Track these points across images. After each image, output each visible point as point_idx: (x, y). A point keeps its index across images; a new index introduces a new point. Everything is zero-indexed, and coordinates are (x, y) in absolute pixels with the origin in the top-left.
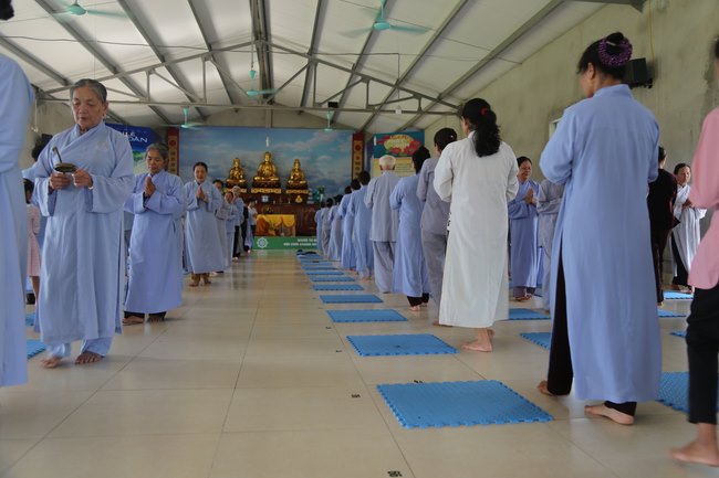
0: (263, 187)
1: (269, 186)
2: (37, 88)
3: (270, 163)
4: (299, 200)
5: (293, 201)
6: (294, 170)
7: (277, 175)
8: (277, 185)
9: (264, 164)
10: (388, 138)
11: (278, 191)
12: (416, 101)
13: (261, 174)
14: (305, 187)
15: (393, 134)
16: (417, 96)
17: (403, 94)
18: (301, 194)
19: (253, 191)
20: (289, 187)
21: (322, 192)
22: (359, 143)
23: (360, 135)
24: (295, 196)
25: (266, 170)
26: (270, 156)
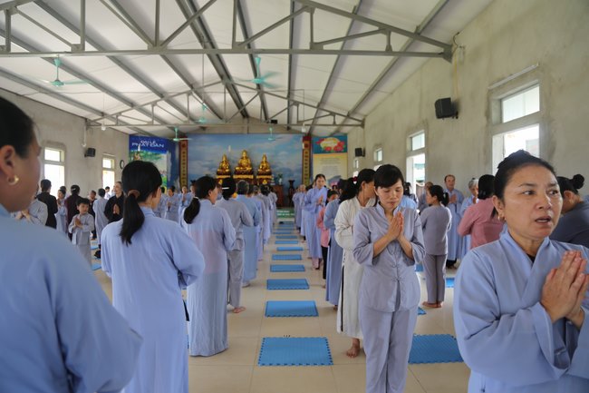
0: (241, 174)
1: (246, 174)
2: (86, 119)
3: (246, 158)
4: (265, 183)
5: (261, 183)
6: (262, 162)
7: (251, 165)
8: (251, 173)
9: (242, 158)
10: (323, 140)
11: (252, 177)
12: (332, 118)
13: (240, 165)
14: (270, 174)
15: (326, 137)
16: (333, 114)
17: (324, 113)
18: (267, 179)
19: (235, 177)
20: (259, 174)
21: (281, 176)
22: (308, 142)
23: (308, 137)
24: (262, 180)
25: (244, 162)
26: (246, 152)
